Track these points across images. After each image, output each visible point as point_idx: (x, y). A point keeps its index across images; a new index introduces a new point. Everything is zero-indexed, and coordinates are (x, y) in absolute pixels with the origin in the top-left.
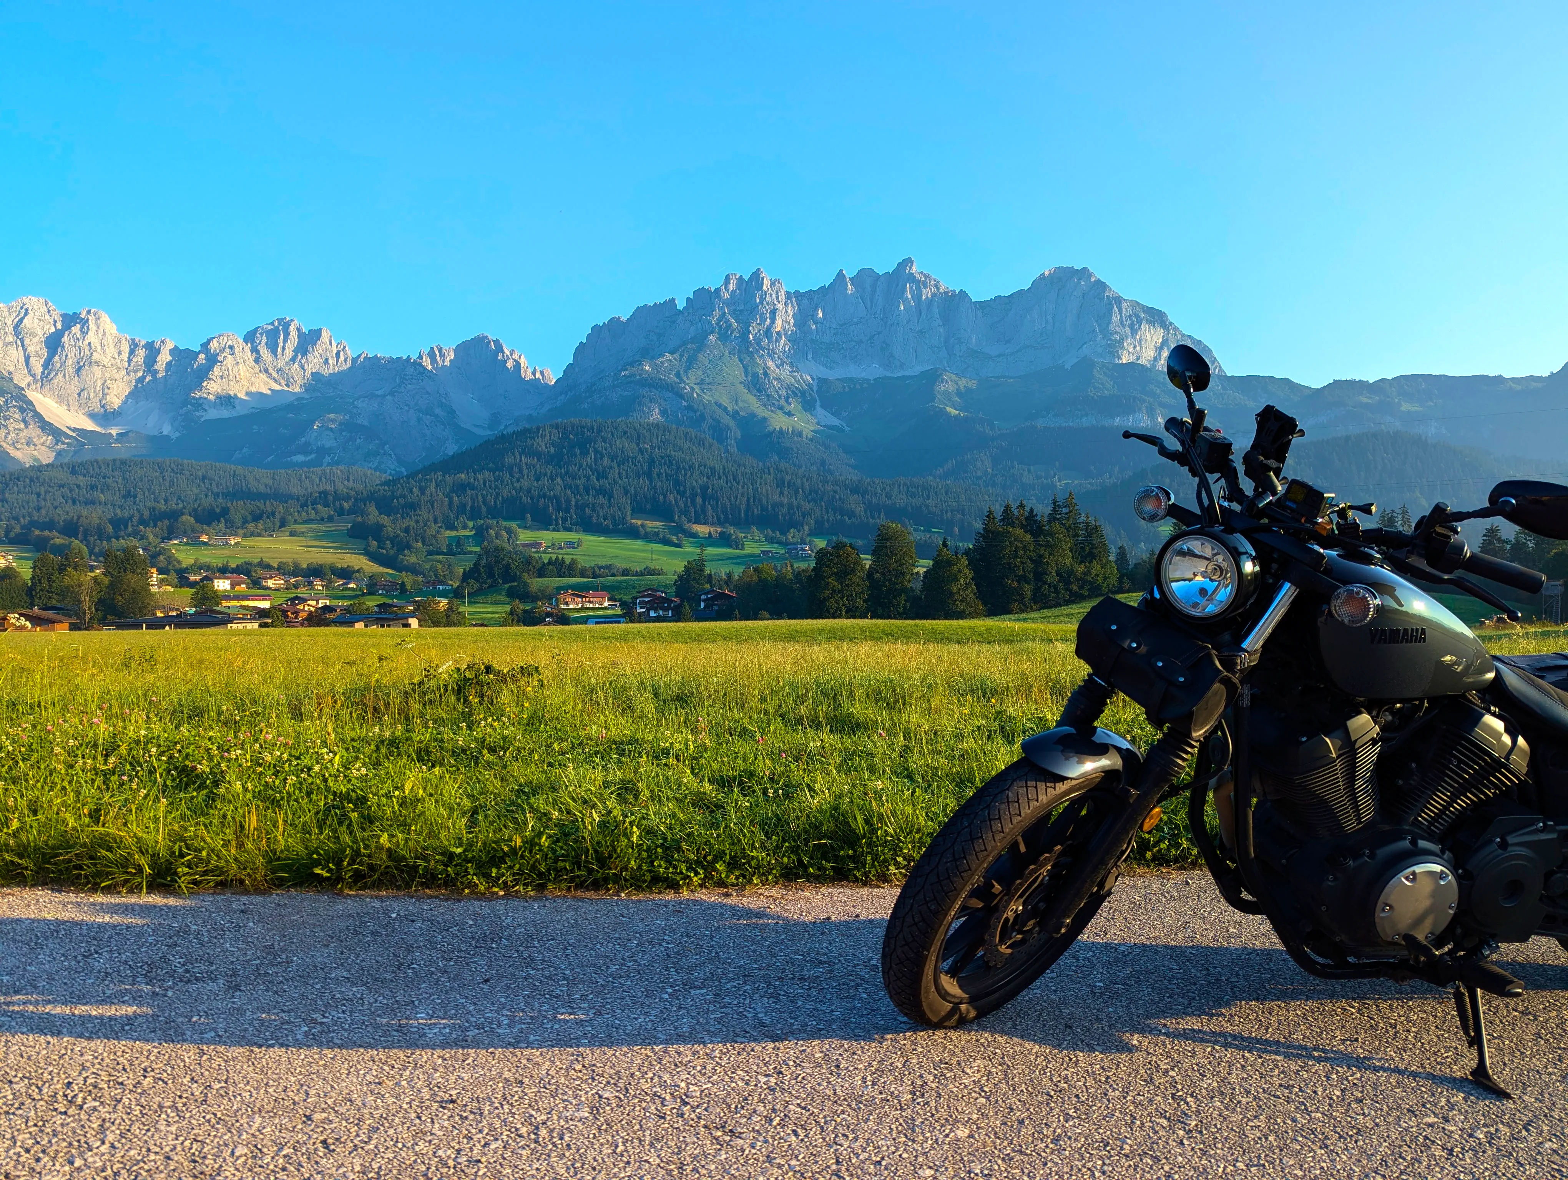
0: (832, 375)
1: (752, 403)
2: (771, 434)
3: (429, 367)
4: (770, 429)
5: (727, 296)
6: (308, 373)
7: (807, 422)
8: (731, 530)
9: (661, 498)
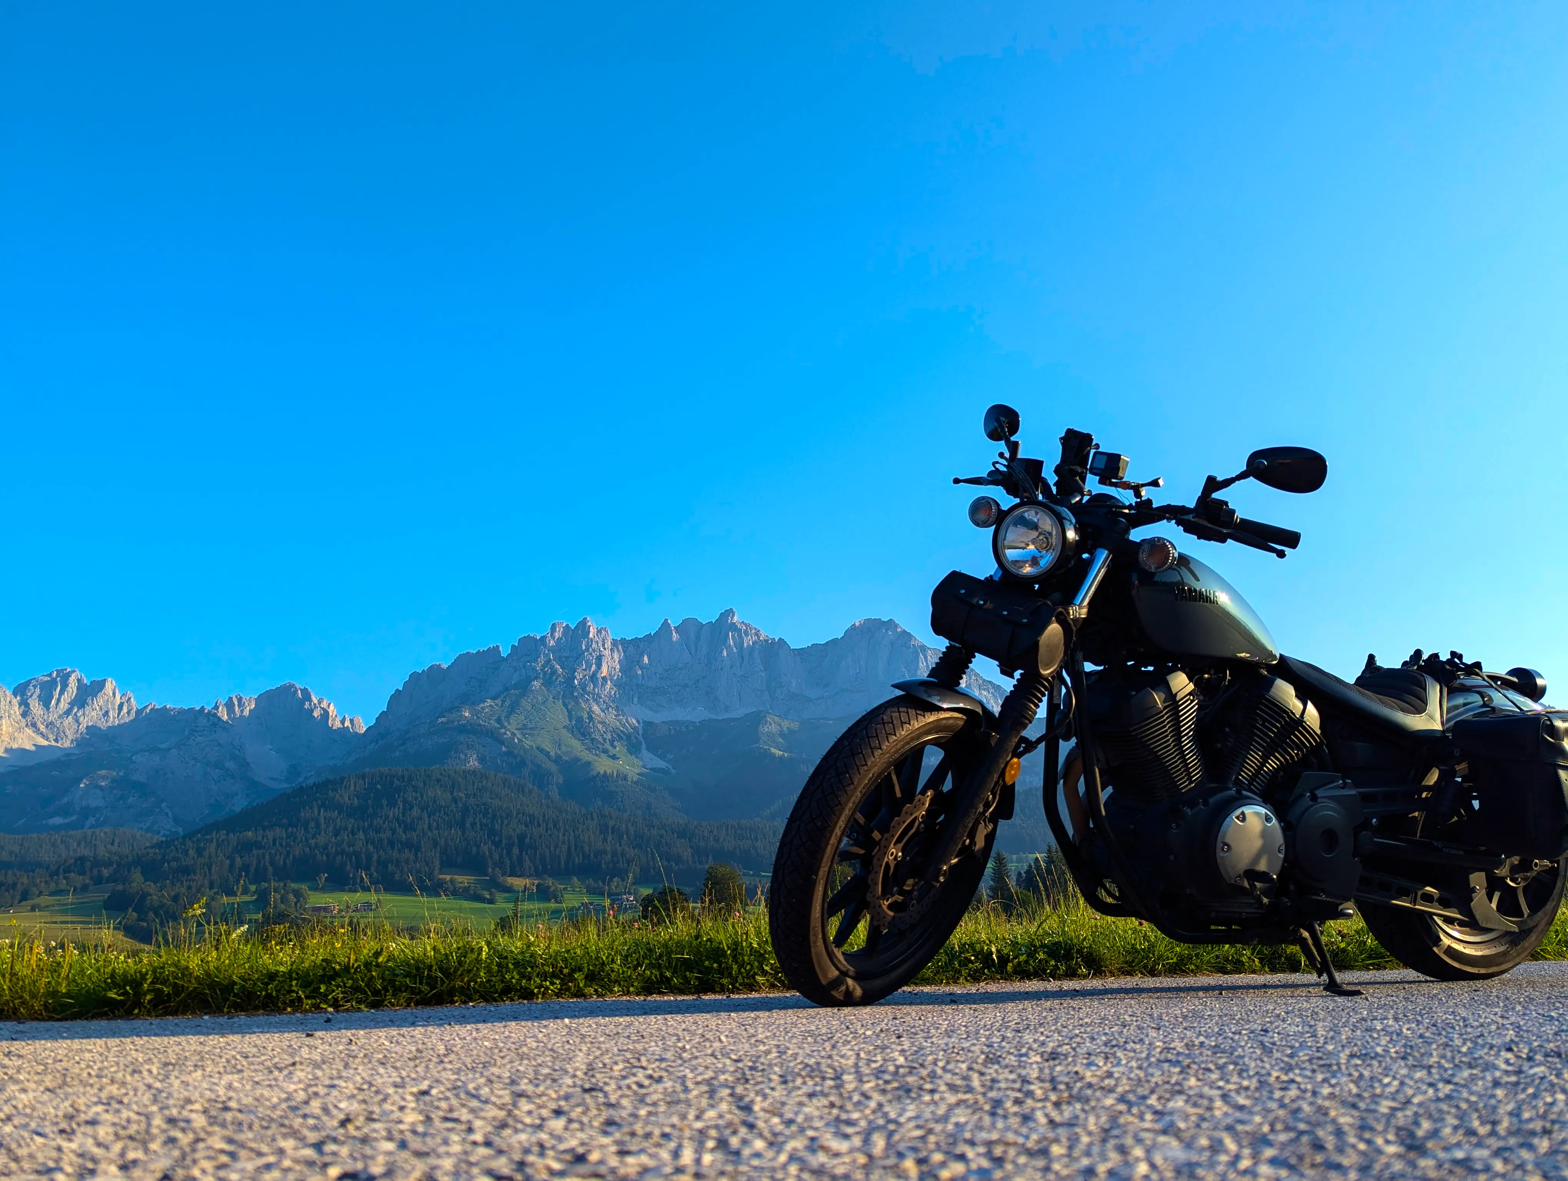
0: (657, 718)
1: (576, 747)
2: (594, 778)
3: (225, 718)
4: (595, 773)
5: (552, 643)
6: (83, 727)
7: (633, 766)
8: (550, 881)
9: (475, 849)
